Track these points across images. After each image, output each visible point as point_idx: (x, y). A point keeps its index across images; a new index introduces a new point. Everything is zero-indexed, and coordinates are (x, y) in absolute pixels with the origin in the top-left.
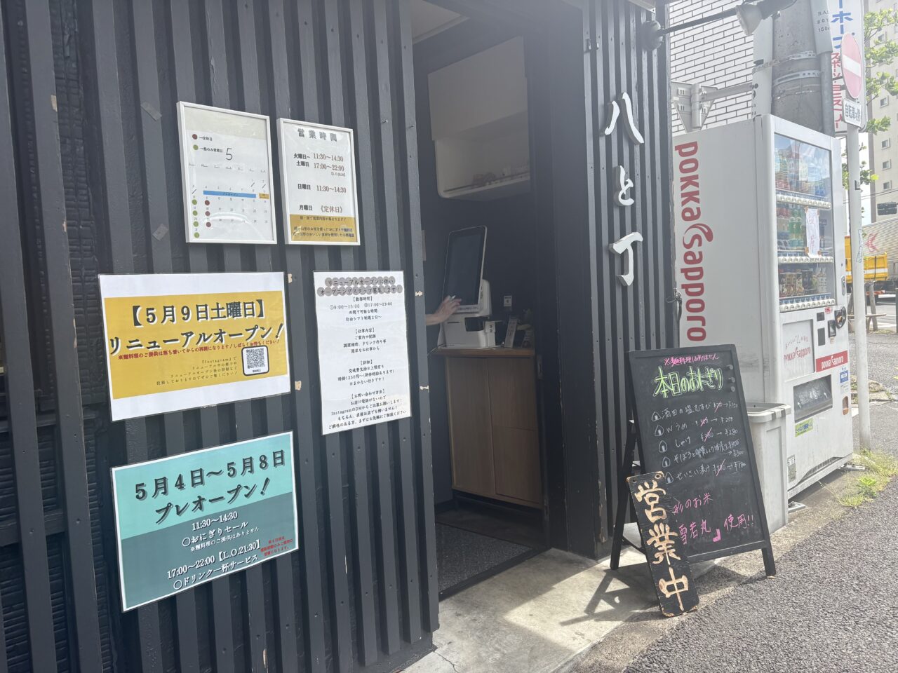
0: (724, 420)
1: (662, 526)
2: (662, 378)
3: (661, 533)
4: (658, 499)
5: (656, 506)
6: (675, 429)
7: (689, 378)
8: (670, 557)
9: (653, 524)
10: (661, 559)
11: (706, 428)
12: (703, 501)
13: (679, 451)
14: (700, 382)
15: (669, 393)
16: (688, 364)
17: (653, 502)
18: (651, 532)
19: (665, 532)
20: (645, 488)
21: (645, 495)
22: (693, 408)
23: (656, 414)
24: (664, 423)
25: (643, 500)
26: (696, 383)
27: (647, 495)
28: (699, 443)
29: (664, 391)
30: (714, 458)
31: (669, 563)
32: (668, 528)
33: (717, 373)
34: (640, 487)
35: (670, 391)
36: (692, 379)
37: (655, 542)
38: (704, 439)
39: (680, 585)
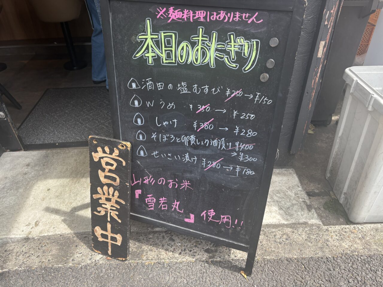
0: (238, 116)
1: (111, 190)
2: (149, 37)
3: (109, 194)
4: (114, 166)
5: (110, 171)
6: (158, 106)
7: (193, 44)
8: (111, 216)
9: (104, 185)
10: (103, 213)
11: (204, 117)
12: (180, 186)
13: (161, 130)
14: (212, 55)
15: (157, 59)
16: (197, 23)
17: (109, 167)
18: (99, 189)
19: (113, 195)
20: (104, 152)
21: (103, 158)
22: (190, 88)
23: (133, 81)
24: (144, 95)
25: (99, 161)
26: (204, 54)
27: (105, 159)
28: (190, 130)
29: (150, 55)
30: (207, 152)
31: (109, 220)
32: (117, 194)
33: (251, 47)
34: (99, 149)
35: (159, 57)
36: (199, 47)
37: (100, 198)
38: (198, 128)
39: (114, 239)
